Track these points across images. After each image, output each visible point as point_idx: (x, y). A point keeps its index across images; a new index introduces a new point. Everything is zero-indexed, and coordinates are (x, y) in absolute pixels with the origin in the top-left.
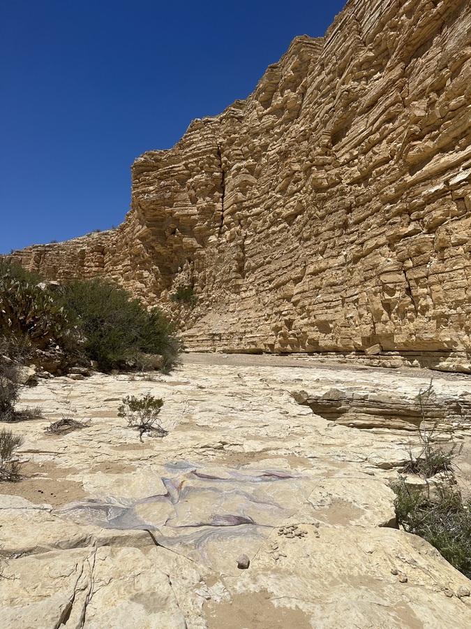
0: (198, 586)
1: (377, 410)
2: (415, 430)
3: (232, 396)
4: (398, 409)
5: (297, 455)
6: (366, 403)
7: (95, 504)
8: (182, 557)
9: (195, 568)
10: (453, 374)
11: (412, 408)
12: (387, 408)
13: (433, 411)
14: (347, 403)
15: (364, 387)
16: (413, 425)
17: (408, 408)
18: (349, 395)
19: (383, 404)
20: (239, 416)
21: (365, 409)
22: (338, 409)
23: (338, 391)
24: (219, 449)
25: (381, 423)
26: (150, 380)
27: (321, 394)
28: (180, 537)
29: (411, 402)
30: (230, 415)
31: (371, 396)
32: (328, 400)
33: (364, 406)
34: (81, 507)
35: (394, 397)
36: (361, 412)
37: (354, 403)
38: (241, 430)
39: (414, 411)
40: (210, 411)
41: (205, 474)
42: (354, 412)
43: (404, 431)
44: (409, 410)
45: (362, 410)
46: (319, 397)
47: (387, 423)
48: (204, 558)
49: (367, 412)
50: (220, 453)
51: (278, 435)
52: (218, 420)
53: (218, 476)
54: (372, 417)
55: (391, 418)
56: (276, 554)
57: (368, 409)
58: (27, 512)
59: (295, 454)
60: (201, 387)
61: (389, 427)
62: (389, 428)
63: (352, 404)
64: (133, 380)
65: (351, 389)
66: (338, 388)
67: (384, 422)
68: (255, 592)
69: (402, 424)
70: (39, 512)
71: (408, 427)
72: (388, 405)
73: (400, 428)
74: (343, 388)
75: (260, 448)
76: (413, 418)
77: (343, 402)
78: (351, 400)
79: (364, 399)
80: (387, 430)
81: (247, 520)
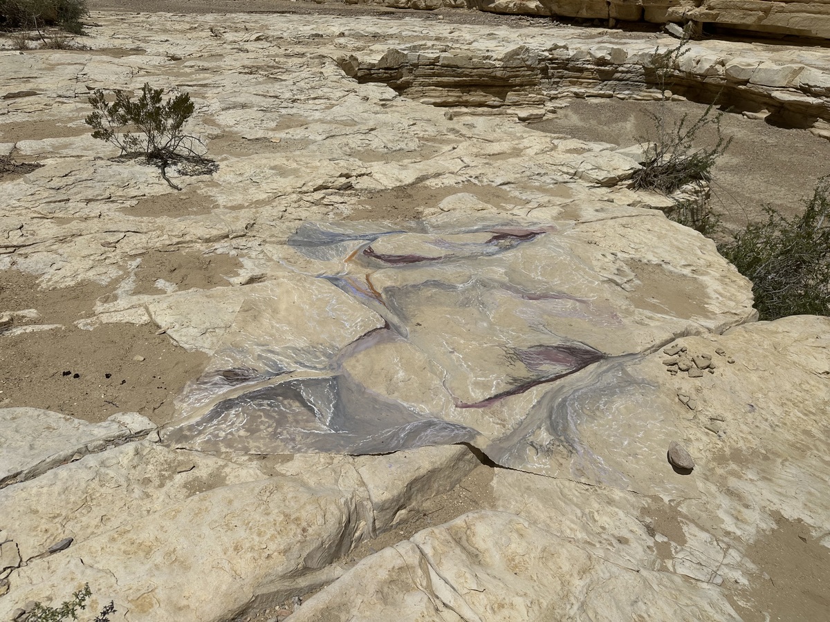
0: (664, 552)
1: (452, 79)
2: (499, 107)
3: (251, 73)
4: (480, 76)
5: (476, 182)
6: (437, 70)
7: (253, 386)
8: (567, 483)
9: (610, 502)
10: (513, 17)
11: (499, 74)
12: (466, 76)
13: (524, 76)
14: (410, 71)
15: (430, 44)
16: (497, 99)
17: (493, 74)
18: (412, 57)
19: (460, 70)
20: (301, 112)
21: (435, 79)
22: (399, 82)
23: (397, 52)
24: (346, 189)
25: (456, 99)
26: (59, 46)
27: (375, 59)
28: (515, 430)
29: (498, 64)
30: (284, 111)
31: (445, 58)
32: (386, 69)
33: (434, 75)
34: (227, 405)
35: (476, 57)
36: (429, 85)
37: (420, 71)
38: (336, 141)
39: (501, 78)
40: (244, 106)
41: (393, 253)
42: (420, 85)
43: (485, 109)
44: (495, 77)
45: (431, 81)
46: (374, 65)
47: (464, 98)
48: (604, 470)
49: (438, 85)
50: (349, 195)
51: (402, 145)
52: (273, 125)
53: (418, 253)
54: (445, 91)
55: (470, 91)
56: (703, 419)
57: (440, 79)
58: (103, 464)
59: (472, 179)
60: (174, 58)
61: (466, 104)
62: (466, 107)
63: (417, 73)
64: (23, 48)
65: (414, 48)
66: (398, 47)
67: (460, 97)
68: (773, 530)
69: (483, 99)
70: (137, 453)
71: (490, 103)
72: (467, 71)
73: (481, 105)
74: (403, 47)
75: (408, 177)
76: (498, 89)
77: (404, 71)
78: (416, 66)
79: (433, 63)
80: (464, 110)
81: (587, 352)
